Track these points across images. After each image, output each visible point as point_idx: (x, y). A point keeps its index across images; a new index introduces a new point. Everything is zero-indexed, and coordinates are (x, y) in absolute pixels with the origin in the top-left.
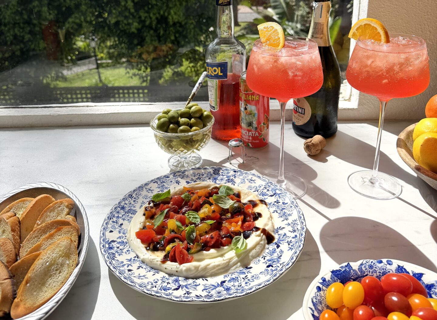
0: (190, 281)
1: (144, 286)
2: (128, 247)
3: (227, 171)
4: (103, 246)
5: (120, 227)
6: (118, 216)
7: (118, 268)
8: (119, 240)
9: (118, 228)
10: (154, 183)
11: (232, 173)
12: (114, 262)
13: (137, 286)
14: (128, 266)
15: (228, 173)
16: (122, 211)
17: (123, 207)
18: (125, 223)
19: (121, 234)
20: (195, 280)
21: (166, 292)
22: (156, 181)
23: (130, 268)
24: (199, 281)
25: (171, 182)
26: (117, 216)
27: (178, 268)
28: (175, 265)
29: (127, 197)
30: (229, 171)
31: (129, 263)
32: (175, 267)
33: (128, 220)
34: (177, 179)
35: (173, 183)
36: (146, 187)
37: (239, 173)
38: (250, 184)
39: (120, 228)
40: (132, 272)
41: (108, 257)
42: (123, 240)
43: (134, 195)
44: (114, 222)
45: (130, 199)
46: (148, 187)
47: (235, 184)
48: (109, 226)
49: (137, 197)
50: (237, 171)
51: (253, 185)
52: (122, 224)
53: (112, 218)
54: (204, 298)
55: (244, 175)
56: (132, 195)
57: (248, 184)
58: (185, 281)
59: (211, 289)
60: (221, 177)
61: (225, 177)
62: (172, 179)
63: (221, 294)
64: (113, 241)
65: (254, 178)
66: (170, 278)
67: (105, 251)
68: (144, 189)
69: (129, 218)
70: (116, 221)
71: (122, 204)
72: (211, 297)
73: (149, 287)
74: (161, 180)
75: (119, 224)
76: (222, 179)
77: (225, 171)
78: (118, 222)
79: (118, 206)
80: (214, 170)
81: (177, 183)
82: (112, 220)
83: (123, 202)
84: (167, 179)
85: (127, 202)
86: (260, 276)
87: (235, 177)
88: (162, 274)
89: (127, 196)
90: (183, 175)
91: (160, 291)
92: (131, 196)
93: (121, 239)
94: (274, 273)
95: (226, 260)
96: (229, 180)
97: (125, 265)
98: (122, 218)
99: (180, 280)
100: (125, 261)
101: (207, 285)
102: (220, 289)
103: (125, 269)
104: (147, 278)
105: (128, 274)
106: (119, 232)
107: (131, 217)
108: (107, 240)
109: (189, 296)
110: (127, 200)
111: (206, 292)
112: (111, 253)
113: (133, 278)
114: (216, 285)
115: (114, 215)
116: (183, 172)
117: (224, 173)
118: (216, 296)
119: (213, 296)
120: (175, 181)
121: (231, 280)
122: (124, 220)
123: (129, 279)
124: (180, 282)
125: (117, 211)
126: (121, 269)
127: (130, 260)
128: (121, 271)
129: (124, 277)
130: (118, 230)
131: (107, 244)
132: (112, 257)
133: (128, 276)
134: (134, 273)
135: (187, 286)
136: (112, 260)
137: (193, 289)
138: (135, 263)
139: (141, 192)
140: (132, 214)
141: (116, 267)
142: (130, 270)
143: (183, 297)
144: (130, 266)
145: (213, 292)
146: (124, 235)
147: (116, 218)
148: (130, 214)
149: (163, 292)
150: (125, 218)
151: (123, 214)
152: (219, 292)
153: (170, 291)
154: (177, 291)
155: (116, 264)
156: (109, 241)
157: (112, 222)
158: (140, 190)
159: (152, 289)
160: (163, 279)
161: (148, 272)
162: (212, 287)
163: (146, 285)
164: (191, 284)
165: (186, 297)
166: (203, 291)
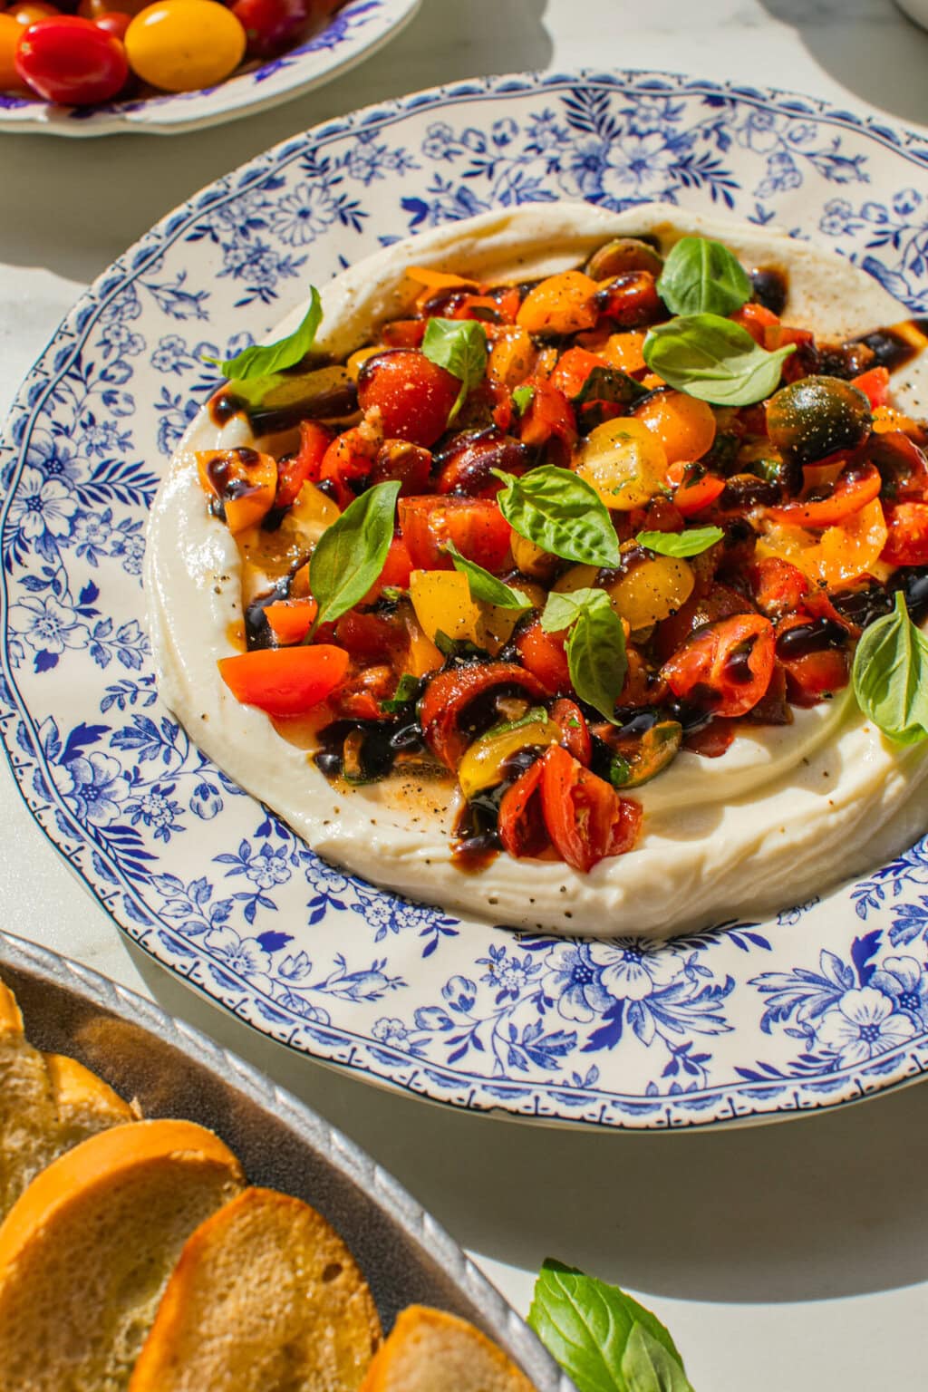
0: (667, 966)
1: (405, 1045)
2: (194, 761)
3: (661, 103)
4: (42, 786)
5: (89, 613)
6: (47, 533)
7: (198, 939)
8: (118, 719)
9: (76, 625)
10: (194, 238)
11: (694, 114)
12: (152, 896)
13: (366, 1058)
14: (250, 912)
15: (670, 114)
16: (55, 490)
17: (54, 458)
19: (117, 672)
20: (691, 952)
21: (558, 1077)
22: (203, 222)
23: (266, 921)
24: (720, 957)
25: (304, 214)
26: (39, 531)
27: (575, 896)
28: (552, 880)
29: (53, 376)
30: (675, 102)
31: (244, 884)
32: (556, 889)
33: (121, 550)
34: (336, 192)
35: (319, 227)
36: (148, 278)
37: (744, 111)
38: (832, 191)
39: (92, 623)
40: (291, 948)
41: (103, 869)
42: (137, 708)
43: (92, 354)
44: (33, 583)
45: (78, 387)
46: (165, 276)
47: (731, 191)
49: (118, 363)
50: (725, 93)
51: (854, 194)
52: (90, 593)
53: (18, 558)
54: (793, 1085)
55: (781, 120)
56: (78, 361)
57: (817, 191)
58: (633, 966)
59: (809, 1006)
60: (630, 143)
61: (655, 142)
62: (303, 193)
63: (884, 1042)
64: (86, 734)
65: (854, 144)
66: (538, 956)
67: (66, 826)
68: (143, 294)
69: (118, 537)
70: (47, 570)
71: (42, 437)
72: (829, 1070)
73: (438, 1051)
74: (234, 209)
75: (76, 593)
76: (638, 165)
77: (646, 101)
78: (61, 577)
79: (19, 452)
80: (569, 95)
81: (344, 220)
82: (19, 572)
83: (44, 422)
84: (273, 196)
85: (64, 415)
87: (723, 142)
89: (49, 365)
90: (366, 152)
91: (514, 1072)
92: (72, 364)
93: (130, 709)
95: (844, 805)
96: (685, 164)
97: (228, 905)
98: (73, 539)
99: (602, 962)
100: (216, 873)
101: (772, 982)
102: (864, 1002)
103: (239, 932)
104: (397, 983)
105: (275, 974)
106: (96, 650)
107: (130, 526)
108: (44, 734)
109: (700, 1080)
110: (57, 396)
111: (788, 1031)
112: (108, 829)
113: (315, 998)
114: (830, 973)
115: (21, 531)
116: (367, 132)
117: (642, 112)
118: (863, 1057)
119: (843, 1064)
120: (330, 205)
121: (907, 923)
122: (91, 552)
123: (299, 1014)
124: (607, 978)
125: (28, 494)
126: (219, 940)
127: (242, 861)
128: (222, 956)
129: (257, 1001)
130: (79, 637)
131: (57, 760)
132: (126, 861)
133: (279, 990)
134: (303, 959)
135: (660, 1000)
136: (132, 881)
137: (708, 1025)
138: (282, 876)
139: (129, 323)
140: (130, 499)
141: (177, 932)
142: (272, 942)
143: (672, 1093)
144: (259, 906)
145: (833, 1031)
146: (133, 675)
147: (40, 552)
148: (114, 503)
149: (536, 1073)
150: (97, 539)
151: (69, 508)
152: (867, 1022)
153: (575, 1062)
154: (616, 1048)
155: (168, 910)
156: (56, 735)
157: (23, 587)
158: (118, 309)
159: (460, 1065)
160: (497, 974)
161: (384, 929)
162: (809, 989)
163: (413, 1038)
164: (681, 985)
165: (689, 1091)
166: (767, 1030)
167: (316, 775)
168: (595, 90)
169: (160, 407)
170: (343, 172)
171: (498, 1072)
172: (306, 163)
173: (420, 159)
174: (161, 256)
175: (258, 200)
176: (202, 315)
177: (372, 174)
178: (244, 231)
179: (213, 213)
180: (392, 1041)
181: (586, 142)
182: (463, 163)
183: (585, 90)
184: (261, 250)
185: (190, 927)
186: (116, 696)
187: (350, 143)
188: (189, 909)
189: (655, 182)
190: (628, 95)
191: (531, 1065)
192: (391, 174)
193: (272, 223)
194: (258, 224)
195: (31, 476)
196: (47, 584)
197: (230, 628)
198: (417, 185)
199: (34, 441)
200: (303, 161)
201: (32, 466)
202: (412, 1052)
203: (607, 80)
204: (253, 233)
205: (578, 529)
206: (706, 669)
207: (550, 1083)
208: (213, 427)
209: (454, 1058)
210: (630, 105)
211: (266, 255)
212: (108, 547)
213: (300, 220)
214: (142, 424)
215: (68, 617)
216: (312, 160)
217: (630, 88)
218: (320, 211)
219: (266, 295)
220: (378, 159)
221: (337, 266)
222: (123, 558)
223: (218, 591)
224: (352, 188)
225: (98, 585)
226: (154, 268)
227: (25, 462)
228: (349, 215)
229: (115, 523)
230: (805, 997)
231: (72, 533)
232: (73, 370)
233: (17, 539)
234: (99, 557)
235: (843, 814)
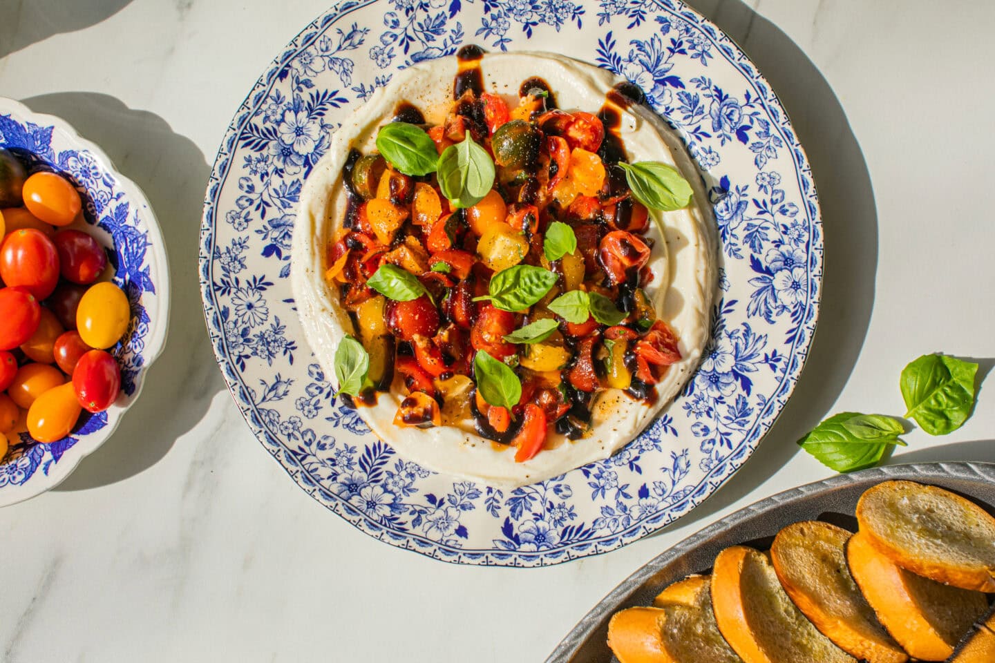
0: (725, 344)
1: (716, 462)
2: (540, 488)
3: (269, 101)
4: (529, 558)
5: (442, 503)
6: (390, 505)
7: (632, 522)
8: (505, 512)
9: (446, 511)
10: (243, 367)
11: (285, 88)
12: (603, 532)
13: (717, 479)
14: (626, 496)
15: (278, 100)
16: (366, 492)
17: (349, 486)
18: (423, 485)
19: (480, 503)
20: (723, 332)
21: (757, 410)
22: (235, 359)
23: (633, 490)
24: (732, 322)
25: (250, 306)
26: (388, 509)
27: (686, 367)
28: (677, 373)
29: (300, 468)
30: (273, 93)
31: (611, 493)
32: (680, 373)
33: (412, 475)
34: (243, 284)
35: (261, 303)
36: (258, 400)
37: (296, 64)
38: (364, 50)
39: (447, 504)
40: (650, 486)
41: (581, 547)
42: (502, 502)
43: (294, 445)
44: (417, 522)
45: (310, 459)
46: (260, 392)
47: (337, 96)
48: (434, 535)
49: (303, 435)
50: (281, 67)
51: (372, 40)
52: (431, 498)
53: (401, 523)
54: (803, 326)
55: (311, 49)
56: (295, 453)
57: (360, 56)
58: (719, 357)
59: (770, 300)
60: (283, 128)
61: (290, 116)
62: (237, 301)
63: (803, 283)
64: (508, 529)
65: (345, 24)
66: (696, 391)
67: (555, 555)
68: (266, 406)
69: (403, 474)
70: (412, 513)
71: (335, 488)
72: (804, 309)
73: (724, 451)
74: (233, 339)
75: (428, 504)
76: (299, 131)
77: (264, 107)
78: (418, 508)
79: (340, 502)
80: (242, 143)
81: (264, 289)
82: (408, 526)
83: (326, 483)
84: (232, 317)
85: (325, 472)
86: (767, 169)
87: (308, 84)
88: (677, 411)
89: (293, 468)
90: (226, 259)
91: (747, 427)
92: (296, 456)
93: (501, 504)
94: (777, 134)
96: (310, 109)
97: (620, 503)
98: (397, 494)
99: (711, 368)
100: (600, 501)
101: (753, 308)
102: (780, 280)
103: (635, 505)
104: (685, 452)
105: (660, 499)
106: (463, 507)
107: (400, 465)
108: (501, 546)
109: (783, 359)
110: (312, 471)
111: (777, 315)
112: (562, 538)
113: (678, 487)
114: (760, 285)
115: (385, 517)
116: (214, 253)
117: (269, 113)
118: (805, 294)
119: (804, 303)
120: (250, 291)
121: (753, 242)
122: (407, 489)
123: (685, 497)
124: (719, 370)
125: (364, 506)
126: (636, 513)
127: (599, 489)
128: (644, 516)
129: (671, 510)
130: (453, 512)
131: (517, 546)
132: (581, 536)
133: (669, 499)
134: (657, 484)
135: (740, 355)
136: (592, 537)
137: (760, 344)
138: (614, 475)
139: (282, 420)
140: (385, 460)
141: (625, 529)
142: (644, 493)
143: (785, 373)
144: (625, 491)
145: (787, 298)
146: (484, 497)
147: (400, 513)
148: (384, 468)
149: (751, 418)
150: (401, 484)
151: (378, 490)
152: (790, 284)
153: (752, 401)
154: (753, 382)
155: (613, 529)
156: (503, 542)
157: (417, 527)
158: (271, 421)
159: (734, 445)
160: (698, 411)
161: (656, 446)
162: (763, 296)
163: (713, 457)
164: (737, 344)
165: (787, 366)
166: (773, 322)
167: (579, 443)
168: (245, 128)
169: (336, 425)
170: (233, 276)
171: (745, 433)
172: (221, 292)
173: (243, 235)
174: (247, 388)
175: (232, 325)
176: (289, 382)
177: (240, 262)
178: (248, 341)
179: (231, 352)
180: (712, 466)
181: (272, 149)
182: (255, 215)
183: (242, 133)
184: (262, 337)
185: (625, 523)
186: (493, 508)
187: (217, 265)
188: (615, 520)
189: (314, 130)
190: (256, 114)
191: (747, 418)
192: (245, 253)
193: (248, 325)
194: (245, 332)
195: (355, 500)
196: (419, 516)
197: (495, 448)
198: (257, 244)
199: (336, 492)
200: (218, 293)
201: (350, 498)
202: (720, 461)
203: (243, 120)
204: (250, 336)
205: (527, 280)
206: (622, 265)
207: (758, 416)
208: (374, 408)
209: (730, 446)
210: (263, 115)
211: (266, 336)
212: (408, 480)
213: (253, 310)
214: (343, 437)
215: (440, 513)
216: (220, 288)
217: (253, 111)
218: (253, 298)
219: (290, 346)
220: (233, 255)
221: (291, 305)
222: (417, 475)
223: (474, 446)
224: (245, 276)
225: (428, 493)
226: (253, 394)
227: (347, 501)
228: (260, 285)
229: (395, 472)
230: (766, 300)
231: (394, 494)
232: (299, 457)
233: (389, 520)
234: (413, 487)
235: (701, 243)
